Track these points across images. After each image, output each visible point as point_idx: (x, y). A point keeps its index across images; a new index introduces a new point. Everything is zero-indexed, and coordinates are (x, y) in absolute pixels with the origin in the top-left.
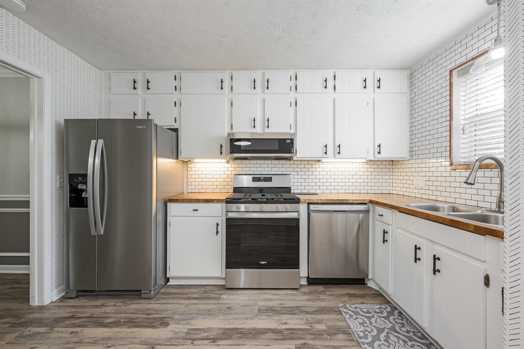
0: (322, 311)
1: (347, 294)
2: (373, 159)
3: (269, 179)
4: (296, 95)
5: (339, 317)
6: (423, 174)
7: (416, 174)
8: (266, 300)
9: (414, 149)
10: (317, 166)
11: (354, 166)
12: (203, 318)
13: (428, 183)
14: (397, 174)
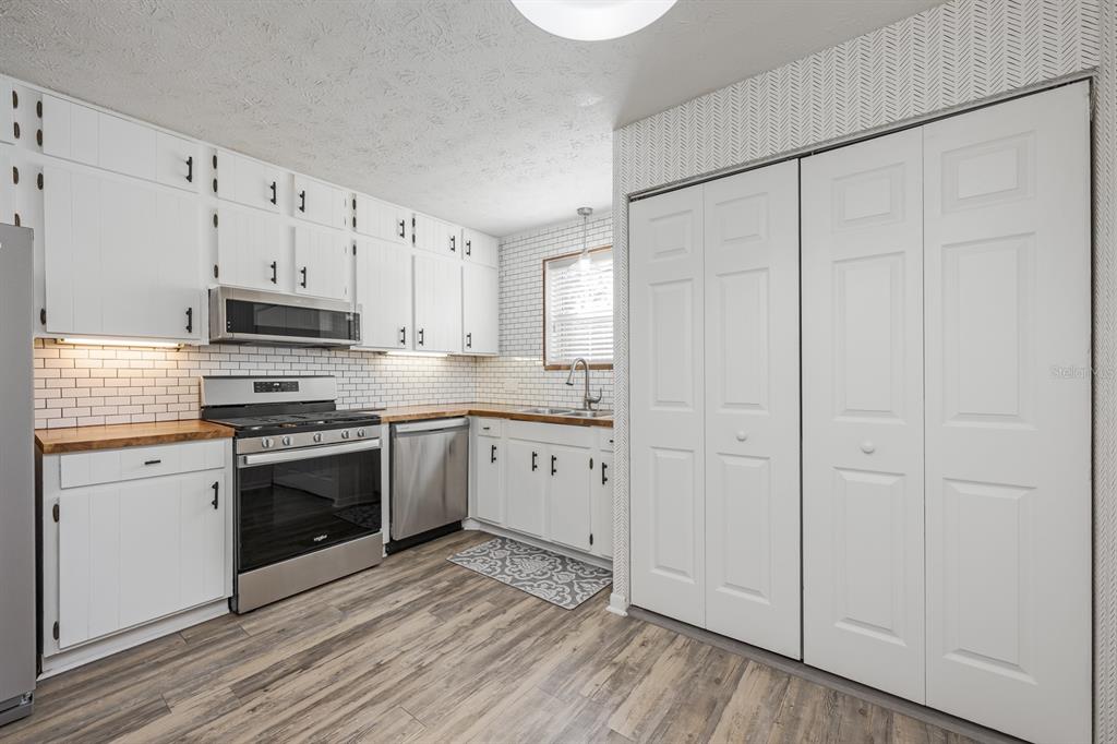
0: (432, 571)
1: (449, 545)
2: (461, 353)
3: (294, 387)
4: (356, 236)
5: (456, 568)
6: (515, 375)
7: (507, 375)
8: (340, 595)
9: (505, 343)
10: (378, 362)
11: (429, 362)
12: (244, 663)
13: (521, 386)
14: (482, 375)
